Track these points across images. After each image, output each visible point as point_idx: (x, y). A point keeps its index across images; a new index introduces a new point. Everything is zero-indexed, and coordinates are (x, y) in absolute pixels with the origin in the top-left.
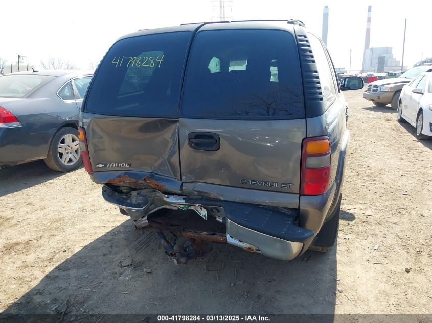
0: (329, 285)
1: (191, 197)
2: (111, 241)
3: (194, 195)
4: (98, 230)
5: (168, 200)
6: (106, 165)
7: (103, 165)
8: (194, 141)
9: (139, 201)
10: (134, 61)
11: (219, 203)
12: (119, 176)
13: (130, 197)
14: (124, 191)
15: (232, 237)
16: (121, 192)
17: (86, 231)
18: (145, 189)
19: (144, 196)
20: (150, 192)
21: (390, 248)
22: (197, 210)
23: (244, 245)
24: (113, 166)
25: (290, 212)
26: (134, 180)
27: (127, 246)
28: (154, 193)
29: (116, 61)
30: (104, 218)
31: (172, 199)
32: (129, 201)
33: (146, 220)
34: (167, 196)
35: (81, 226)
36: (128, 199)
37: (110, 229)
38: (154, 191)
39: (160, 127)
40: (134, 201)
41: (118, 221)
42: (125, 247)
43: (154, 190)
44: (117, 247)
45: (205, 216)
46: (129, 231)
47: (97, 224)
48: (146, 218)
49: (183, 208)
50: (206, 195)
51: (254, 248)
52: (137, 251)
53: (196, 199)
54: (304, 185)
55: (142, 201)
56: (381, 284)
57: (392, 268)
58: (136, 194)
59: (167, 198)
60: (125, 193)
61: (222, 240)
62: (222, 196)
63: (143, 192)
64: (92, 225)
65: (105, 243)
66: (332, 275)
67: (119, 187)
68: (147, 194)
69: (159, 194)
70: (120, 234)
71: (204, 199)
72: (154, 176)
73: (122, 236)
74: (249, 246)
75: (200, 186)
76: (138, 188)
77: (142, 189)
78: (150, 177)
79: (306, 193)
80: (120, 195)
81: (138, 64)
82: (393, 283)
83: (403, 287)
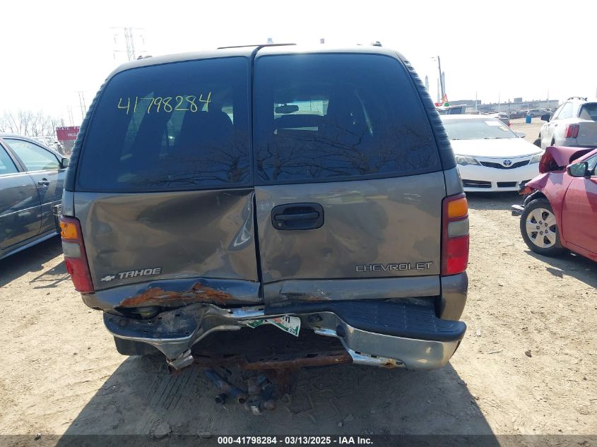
0: (460, 393)
1: (273, 305)
2: (113, 402)
3: (281, 300)
4: (80, 390)
5: (233, 316)
6: (118, 277)
7: (113, 277)
8: (284, 217)
9: (182, 326)
10: (159, 104)
11: (324, 306)
12: (142, 292)
13: (159, 323)
14: (144, 315)
15: (360, 353)
16: (139, 317)
17: (57, 396)
18: (188, 305)
19: (188, 317)
20: (198, 309)
21: (492, 331)
22: (279, 324)
23: (378, 361)
24: (129, 276)
25: (425, 303)
26: (174, 293)
27: (146, 405)
28: (203, 310)
29: (124, 103)
30: (78, 368)
31: (239, 314)
32: (160, 329)
33: (190, 355)
34: (229, 310)
35: (43, 389)
36: (156, 327)
37: (101, 384)
38: (204, 306)
39: (218, 203)
40: (171, 328)
41: (107, 368)
42: (143, 407)
43: (204, 304)
44: (130, 410)
45: (296, 330)
46: (134, 380)
47: (72, 381)
48: (190, 351)
49: (252, 325)
50: (300, 298)
51: (394, 362)
52: (167, 409)
53: (283, 307)
54: (446, 262)
55: (187, 326)
56: (513, 378)
57: (510, 354)
58: (174, 315)
59: (231, 313)
60: (146, 318)
61: (337, 360)
62: (328, 294)
63: (186, 311)
64: (63, 382)
65: (105, 409)
66: (454, 379)
67: (135, 309)
68: (193, 313)
69: (212, 310)
70: (122, 388)
71: (295, 304)
72: (206, 282)
73: (128, 390)
74: (386, 361)
75: (291, 287)
76: (177, 305)
77: (183, 306)
78: (201, 285)
79: (448, 274)
80: (142, 322)
81: (168, 108)
82: (525, 373)
83: (538, 375)
